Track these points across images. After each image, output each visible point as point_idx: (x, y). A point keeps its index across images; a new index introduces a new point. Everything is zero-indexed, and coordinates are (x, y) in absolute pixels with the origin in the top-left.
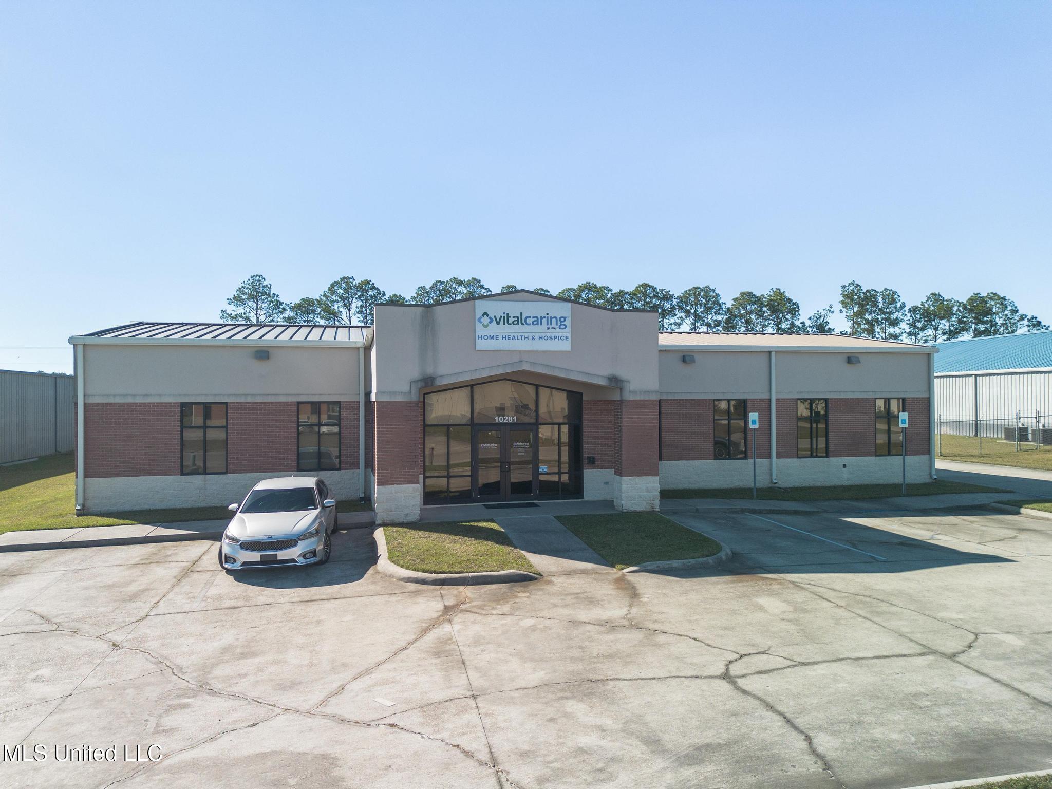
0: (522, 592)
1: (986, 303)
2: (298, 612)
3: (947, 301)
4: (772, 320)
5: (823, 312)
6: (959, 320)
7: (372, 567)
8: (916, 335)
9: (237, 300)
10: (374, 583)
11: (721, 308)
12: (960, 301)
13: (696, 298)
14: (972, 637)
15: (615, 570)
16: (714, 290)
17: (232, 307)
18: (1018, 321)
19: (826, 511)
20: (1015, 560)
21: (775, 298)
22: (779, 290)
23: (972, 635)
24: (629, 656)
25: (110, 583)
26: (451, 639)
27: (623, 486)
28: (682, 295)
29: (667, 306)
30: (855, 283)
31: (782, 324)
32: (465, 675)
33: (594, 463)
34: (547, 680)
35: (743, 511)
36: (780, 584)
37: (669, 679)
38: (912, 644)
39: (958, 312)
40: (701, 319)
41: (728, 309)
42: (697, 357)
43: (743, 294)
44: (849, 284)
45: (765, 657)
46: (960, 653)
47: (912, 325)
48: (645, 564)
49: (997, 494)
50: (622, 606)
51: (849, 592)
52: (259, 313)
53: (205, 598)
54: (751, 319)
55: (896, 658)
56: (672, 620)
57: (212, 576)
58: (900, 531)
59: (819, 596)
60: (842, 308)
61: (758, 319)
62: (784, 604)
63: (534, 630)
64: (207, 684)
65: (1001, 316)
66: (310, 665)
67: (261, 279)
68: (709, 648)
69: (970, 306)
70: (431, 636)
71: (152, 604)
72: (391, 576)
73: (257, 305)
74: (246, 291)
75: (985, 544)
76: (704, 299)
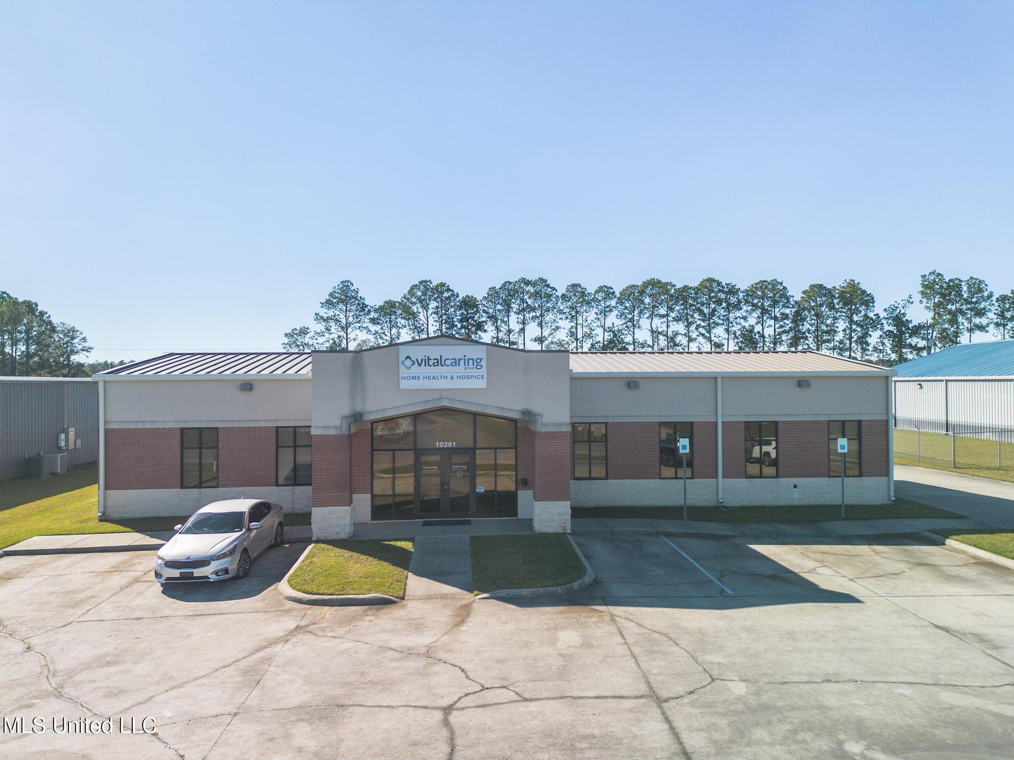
0: (371, 615)
4: (844, 312)
5: (902, 303)
8: (1004, 325)
9: (328, 303)
10: (265, 599)
11: (788, 301)
13: (763, 292)
14: (705, 683)
15: (470, 596)
16: (781, 284)
17: (324, 310)
21: (848, 290)
22: (853, 281)
23: (709, 680)
24: (393, 683)
25: (71, 590)
26: (271, 659)
27: (538, 510)
28: (748, 289)
29: (733, 300)
30: (937, 272)
31: (855, 316)
32: (248, 694)
33: (527, 484)
34: (305, 702)
35: (659, 534)
36: (601, 617)
38: (642, 686)
40: (768, 312)
41: (797, 302)
42: (641, 381)
43: (812, 286)
44: (930, 273)
45: (501, 691)
46: (674, 698)
47: (999, 315)
48: (497, 591)
49: (943, 520)
50: (438, 633)
52: (348, 314)
53: (126, 608)
54: (821, 311)
56: (464, 650)
59: (619, 631)
60: (922, 299)
61: (829, 311)
62: (579, 639)
64: (62, 687)
67: (349, 284)
71: (86, 610)
72: (280, 595)
73: (347, 308)
74: (337, 295)
75: (857, 580)
76: (771, 292)
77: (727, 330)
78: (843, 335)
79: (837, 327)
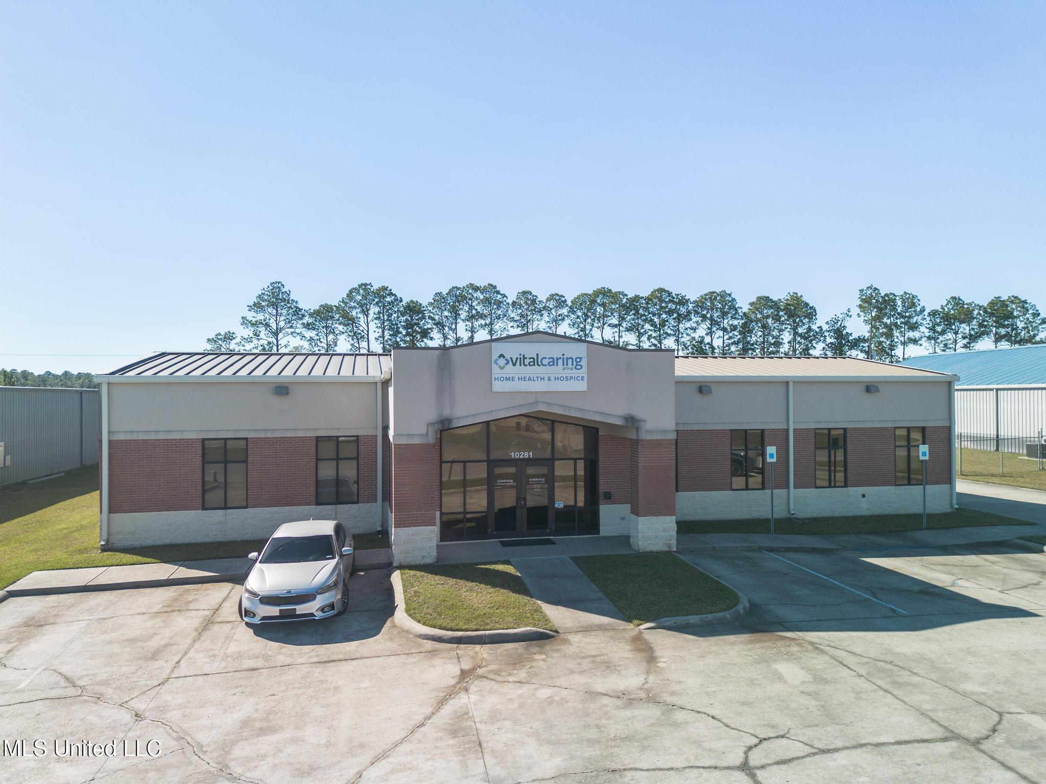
0: (538, 653)
1: (1007, 306)
2: (316, 675)
3: (967, 304)
4: (788, 324)
5: (841, 316)
6: (980, 324)
7: (390, 620)
8: (935, 339)
9: (257, 307)
10: (391, 639)
11: (737, 313)
12: (981, 305)
13: (712, 303)
14: (996, 718)
15: (631, 626)
16: (730, 295)
17: (253, 314)
18: (1040, 324)
19: (845, 549)
20: (1039, 613)
21: (792, 303)
22: (797, 294)
23: (996, 714)
24: (646, 738)
25: (132, 636)
26: (467, 713)
27: (639, 526)
28: (698, 300)
29: (683, 310)
30: (874, 286)
31: (799, 329)
32: (481, 761)
33: (610, 498)
34: (564, 769)
35: (760, 549)
36: (800, 645)
37: (687, 770)
38: (934, 726)
39: (978, 316)
40: (717, 323)
41: (745, 314)
42: (713, 387)
43: (759, 298)
44: (867, 288)
45: (784, 742)
46: (983, 739)
47: (931, 329)
48: (661, 620)
49: (1018, 527)
50: (639, 672)
51: (869, 656)
52: (278, 319)
53: (225, 657)
54: (767, 323)
55: (917, 744)
56: (689, 692)
57: (232, 628)
58: (921, 575)
59: (838, 661)
60: (860, 313)
61: (775, 323)
62: (803, 672)
63: (550, 703)
64: (227, 767)
65: (1022, 319)
66: (329, 745)
67: (280, 285)
68: (728, 729)
69: (991, 310)
70: (448, 710)
71: (174, 663)
72: (408, 632)
73: (277, 310)
74: (266, 297)
75: (1007, 592)
76: (720, 303)
77: (677, 341)
78: (789, 347)
79: (782, 339)
